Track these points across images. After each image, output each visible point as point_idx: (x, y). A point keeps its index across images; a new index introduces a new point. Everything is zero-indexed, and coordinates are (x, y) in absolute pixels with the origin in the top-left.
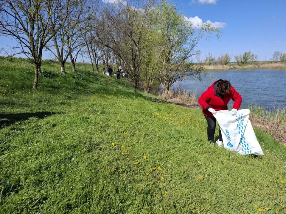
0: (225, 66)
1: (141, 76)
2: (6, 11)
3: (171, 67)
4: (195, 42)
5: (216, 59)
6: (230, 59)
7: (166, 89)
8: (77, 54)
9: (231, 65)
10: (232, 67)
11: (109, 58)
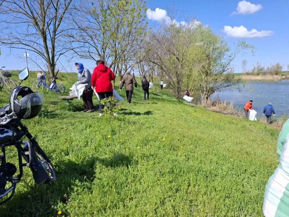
0: (275, 76)
1: (182, 87)
2: (89, 43)
3: (210, 79)
4: (232, 57)
5: (266, 68)
6: (282, 68)
7: (205, 98)
8: (131, 70)
9: (283, 75)
10: (284, 77)
11: (153, 72)
